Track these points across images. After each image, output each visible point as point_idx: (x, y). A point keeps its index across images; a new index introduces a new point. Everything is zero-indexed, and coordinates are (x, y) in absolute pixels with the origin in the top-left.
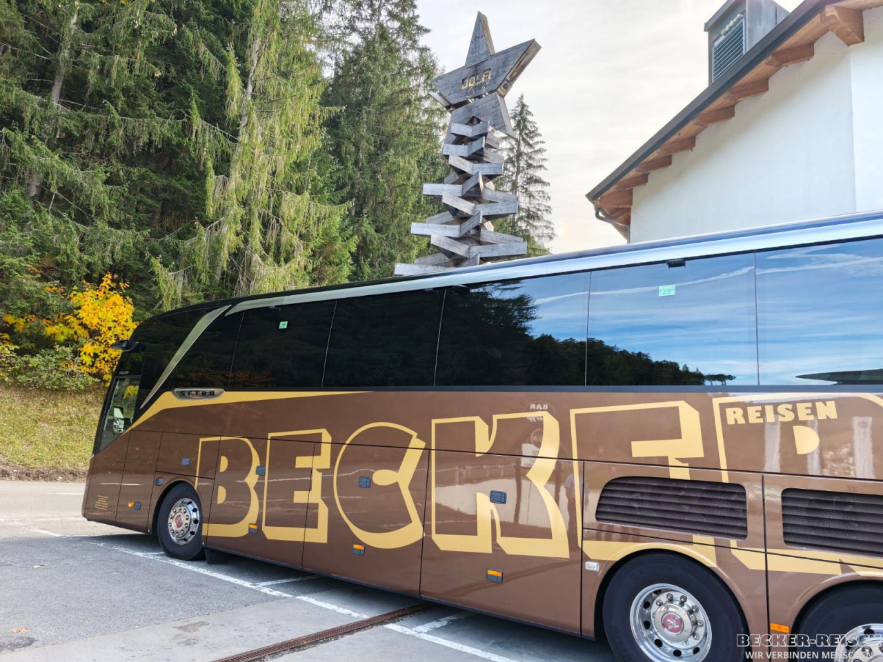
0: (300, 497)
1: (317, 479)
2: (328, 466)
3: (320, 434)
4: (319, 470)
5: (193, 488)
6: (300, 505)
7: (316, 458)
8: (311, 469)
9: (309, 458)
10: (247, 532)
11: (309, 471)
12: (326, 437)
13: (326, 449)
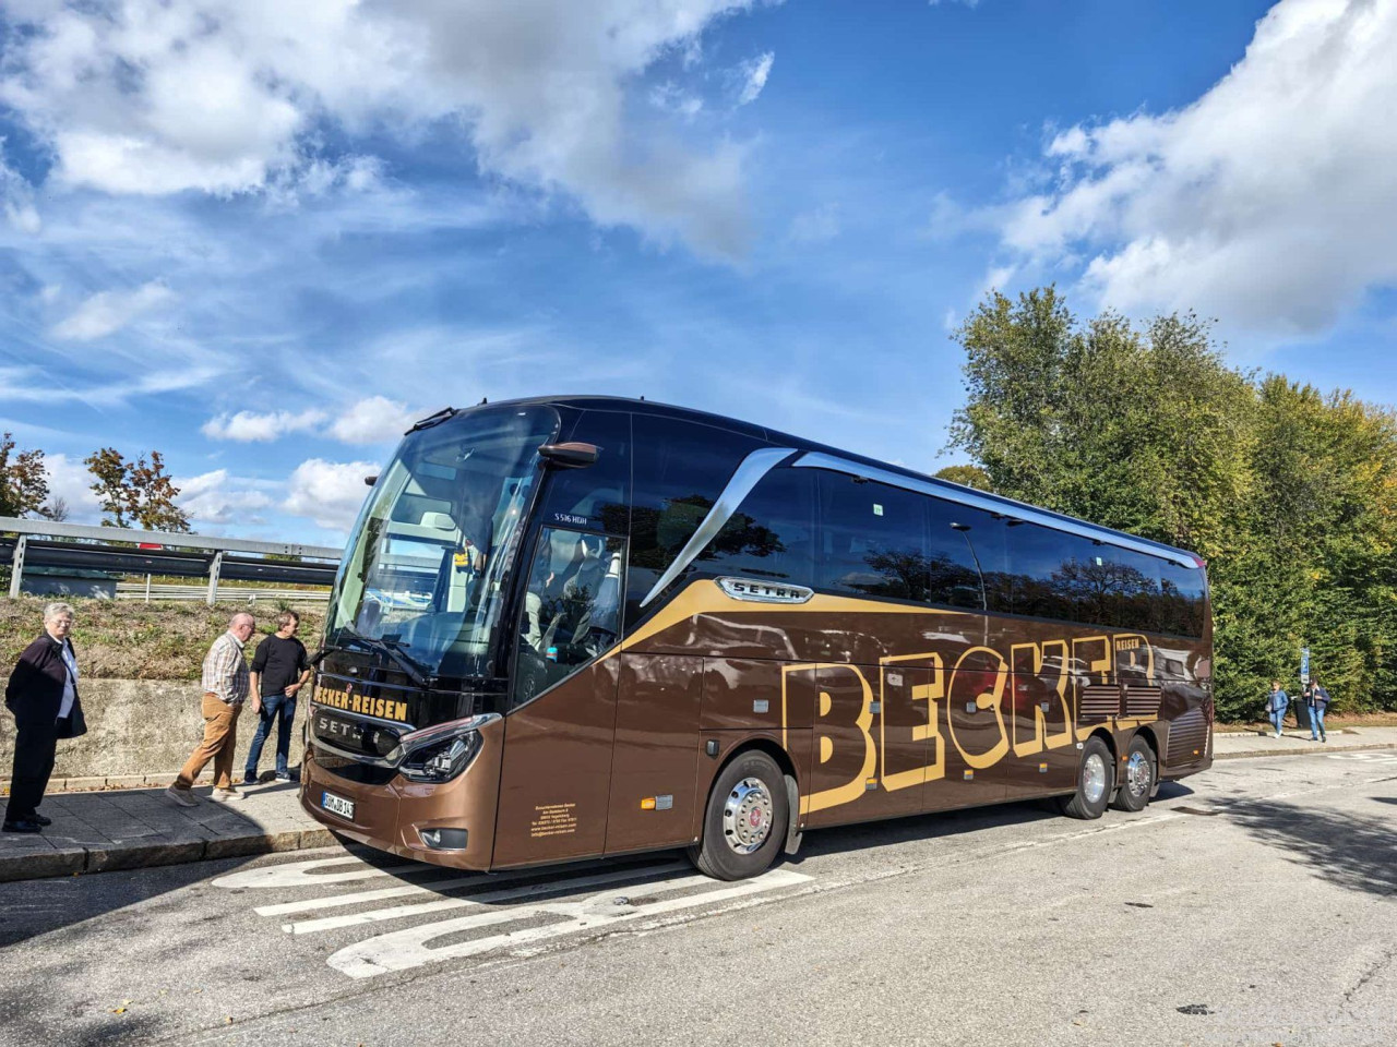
0: (919, 733)
1: (933, 710)
2: (942, 695)
3: (932, 659)
4: (935, 700)
5: (781, 748)
6: (919, 742)
7: (931, 686)
8: (927, 699)
9: (924, 687)
10: (863, 790)
11: (924, 702)
12: (939, 663)
13: (939, 675)
